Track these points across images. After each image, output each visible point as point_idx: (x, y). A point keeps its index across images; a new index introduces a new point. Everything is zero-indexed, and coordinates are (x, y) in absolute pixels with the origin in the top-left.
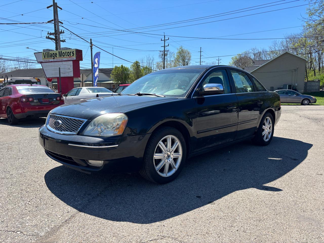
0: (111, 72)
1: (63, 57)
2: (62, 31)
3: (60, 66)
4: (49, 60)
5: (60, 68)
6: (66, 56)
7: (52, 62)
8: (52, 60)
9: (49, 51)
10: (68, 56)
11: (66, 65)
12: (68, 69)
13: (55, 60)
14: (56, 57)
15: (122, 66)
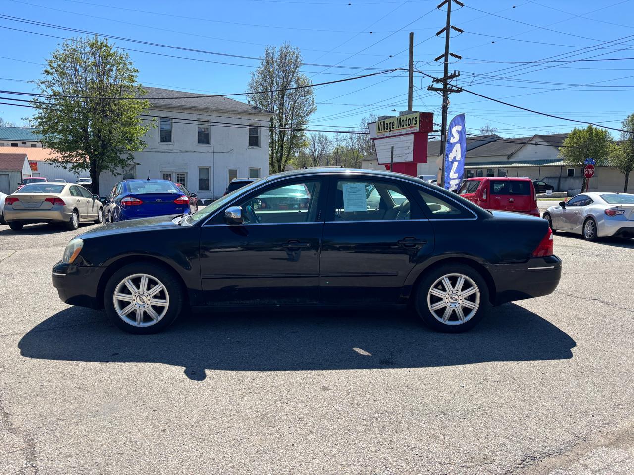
0: (563, 143)
1: (401, 127)
2: (457, 73)
3: (393, 145)
4: (383, 135)
5: (393, 148)
6: (406, 125)
7: (387, 137)
8: (387, 134)
9: (386, 119)
10: (409, 125)
11: (405, 142)
12: (406, 148)
13: (392, 133)
14: (393, 128)
15: (590, 129)
